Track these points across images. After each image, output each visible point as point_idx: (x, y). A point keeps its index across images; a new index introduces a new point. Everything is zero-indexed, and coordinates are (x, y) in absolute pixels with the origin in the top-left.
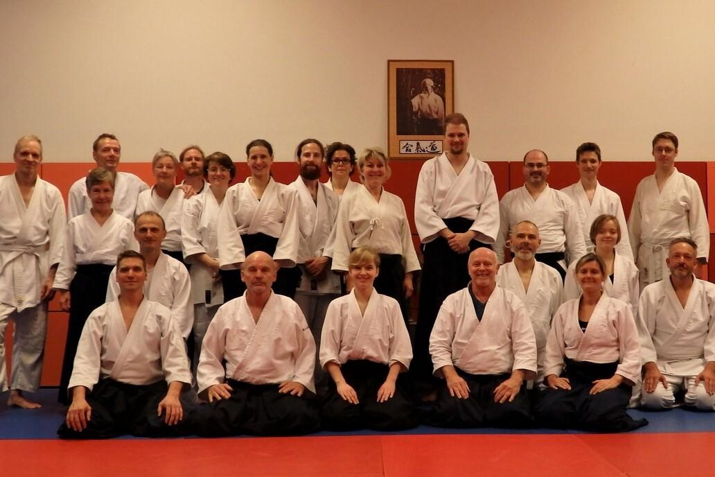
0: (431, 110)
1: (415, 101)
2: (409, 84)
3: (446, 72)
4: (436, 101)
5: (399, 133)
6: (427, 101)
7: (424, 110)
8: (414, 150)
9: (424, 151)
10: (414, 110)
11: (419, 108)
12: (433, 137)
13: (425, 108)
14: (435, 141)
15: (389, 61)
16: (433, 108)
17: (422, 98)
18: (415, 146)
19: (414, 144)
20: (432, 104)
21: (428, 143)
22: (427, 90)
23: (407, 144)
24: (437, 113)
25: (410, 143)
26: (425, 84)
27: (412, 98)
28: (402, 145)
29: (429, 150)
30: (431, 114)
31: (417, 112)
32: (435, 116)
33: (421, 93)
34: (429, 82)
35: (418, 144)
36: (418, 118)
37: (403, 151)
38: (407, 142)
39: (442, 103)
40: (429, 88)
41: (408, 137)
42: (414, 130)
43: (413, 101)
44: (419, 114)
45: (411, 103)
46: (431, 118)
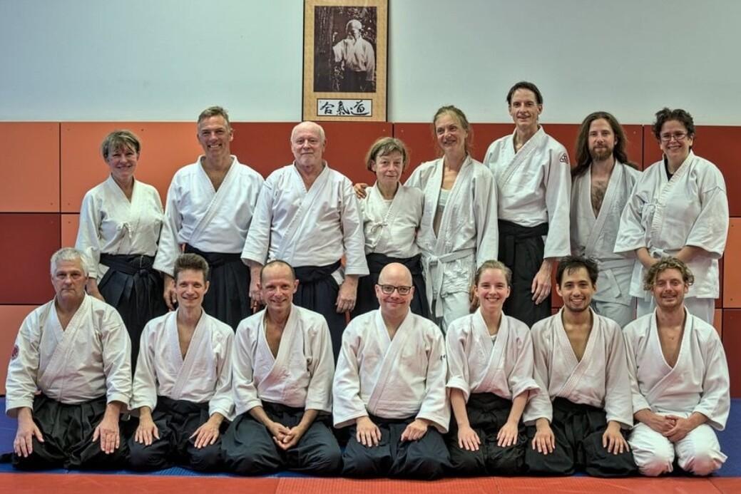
0: (357, 60)
1: (338, 49)
2: (331, 27)
3: (378, 13)
4: (364, 49)
5: (317, 88)
6: (353, 49)
7: (349, 61)
8: (335, 112)
9: (348, 113)
10: (336, 60)
11: (343, 58)
12: (359, 95)
13: (350, 58)
14: (362, 100)
16: (360, 58)
17: (346, 44)
18: (337, 106)
19: (336, 103)
20: (360, 52)
21: (354, 103)
22: (353, 34)
23: (327, 103)
24: (365, 64)
25: (331, 102)
26: (350, 26)
27: (333, 45)
28: (320, 106)
29: (355, 111)
30: (357, 66)
31: (340, 63)
32: (363, 68)
33: (345, 38)
34: (356, 25)
35: (341, 104)
36: (342, 71)
37: (322, 112)
38: (326, 101)
39: (373, 52)
40: (356, 31)
41: (328, 95)
42: (335, 86)
43: (335, 48)
44: (343, 65)
45: (333, 51)
46: (359, 71)
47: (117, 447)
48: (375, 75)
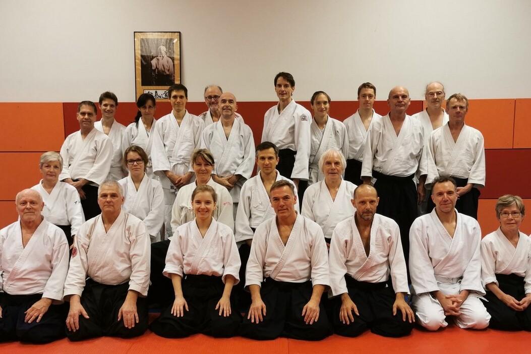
0: (164, 69)
1: (154, 62)
4: (168, 62)
5: (143, 84)
6: (162, 62)
7: (160, 69)
9: (160, 97)
10: (153, 68)
11: (156, 67)
13: (160, 67)
15: (135, 32)
16: (166, 67)
17: (158, 59)
20: (166, 64)
21: (163, 92)
22: (161, 54)
24: (169, 70)
26: (160, 49)
27: (151, 60)
29: (164, 96)
30: (165, 72)
31: (155, 70)
32: (168, 73)
33: (158, 56)
34: (163, 49)
35: (156, 92)
36: (156, 74)
39: (172, 64)
40: (163, 52)
41: (149, 87)
42: (153, 83)
43: (152, 62)
44: (156, 71)
45: (151, 63)
46: (165, 74)
47: (137, 322)
48: (174, 76)
